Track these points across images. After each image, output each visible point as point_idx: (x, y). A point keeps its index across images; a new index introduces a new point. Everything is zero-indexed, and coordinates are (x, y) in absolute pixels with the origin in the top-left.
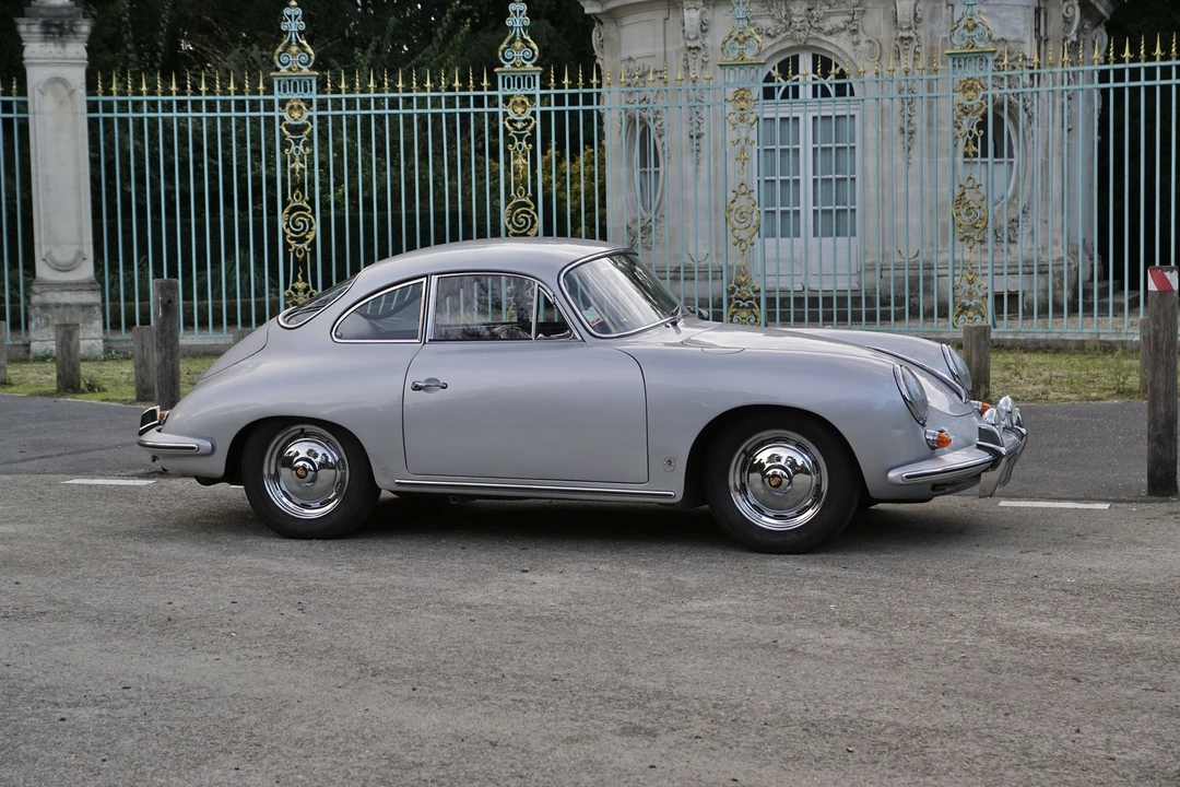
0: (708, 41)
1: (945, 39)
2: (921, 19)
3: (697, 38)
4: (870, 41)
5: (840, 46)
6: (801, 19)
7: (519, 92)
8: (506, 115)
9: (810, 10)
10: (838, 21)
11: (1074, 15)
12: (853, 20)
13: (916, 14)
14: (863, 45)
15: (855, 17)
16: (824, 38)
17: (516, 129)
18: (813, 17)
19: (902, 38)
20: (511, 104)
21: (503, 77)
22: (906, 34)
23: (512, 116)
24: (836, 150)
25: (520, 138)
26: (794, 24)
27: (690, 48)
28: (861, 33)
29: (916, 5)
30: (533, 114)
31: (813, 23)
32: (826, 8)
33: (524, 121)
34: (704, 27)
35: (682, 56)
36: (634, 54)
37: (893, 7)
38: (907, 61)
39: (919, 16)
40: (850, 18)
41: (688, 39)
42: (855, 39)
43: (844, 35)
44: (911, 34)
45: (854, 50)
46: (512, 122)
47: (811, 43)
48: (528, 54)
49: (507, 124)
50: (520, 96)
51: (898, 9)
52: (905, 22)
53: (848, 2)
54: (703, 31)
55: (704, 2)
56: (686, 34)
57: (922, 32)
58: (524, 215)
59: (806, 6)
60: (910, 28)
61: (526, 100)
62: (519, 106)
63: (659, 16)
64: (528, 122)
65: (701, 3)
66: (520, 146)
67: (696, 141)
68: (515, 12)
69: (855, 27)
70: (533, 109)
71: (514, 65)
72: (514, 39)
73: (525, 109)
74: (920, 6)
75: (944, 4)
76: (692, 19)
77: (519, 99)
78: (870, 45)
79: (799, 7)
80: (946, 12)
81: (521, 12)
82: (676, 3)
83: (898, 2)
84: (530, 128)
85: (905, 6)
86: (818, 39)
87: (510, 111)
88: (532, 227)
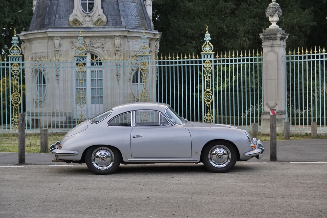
0: (61, 49)
1: (127, 51)
2: (121, 45)
3: (58, 48)
4: (107, 51)
5: (99, 51)
6: (88, 44)
7: (15, 62)
8: (11, 68)
9: (91, 41)
10: (98, 45)
11: (158, 45)
12: (103, 45)
13: (120, 44)
14: (106, 51)
15: (103, 44)
16: (94, 49)
17: (15, 73)
18: (91, 43)
19: (117, 50)
20: (13, 65)
21: (11, 58)
22: (118, 49)
23: (13, 69)
24: (98, 80)
25: (16, 75)
26: (86, 45)
27: (56, 51)
28: (105, 48)
29: (120, 41)
30: (20, 68)
31: (91, 45)
32: (95, 41)
33: (17, 71)
34: (60, 45)
35: (53, 53)
36: (37, 52)
37: (114, 42)
38: (118, 57)
39: (121, 44)
40: (102, 44)
41: (56, 48)
42: (103, 50)
43: (100, 49)
44: (119, 49)
45: (103, 53)
46: (13, 71)
47: (91, 50)
48: (18, 51)
49: (12, 71)
50: (16, 63)
51: (116, 42)
52: (117, 46)
53: (101, 40)
54: (60, 46)
55: (60, 38)
56: (55, 47)
57: (122, 49)
58: (17, 97)
59: (90, 40)
60: (119, 47)
61: (18, 64)
62: (15, 66)
63: (45, 41)
64: (18, 71)
65: (59, 38)
66: (16, 78)
67: (58, 77)
68: (14, 39)
69: (103, 47)
70: (20, 67)
71: (14, 54)
72: (14, 47)
73: (17, 67)
74: (121, 42)
75: (127, 41)
76: (57, 43)
77: (15, 64)
78: (107, 52)
79: (88, 41)
80: (127, 43)
81: (16, 39)
82: (51, 38)
83: (115, 40)
84: (19, 72)
85: (117, 41)
86: (93, 49)
87: (13, 68)
88: (19, 101)
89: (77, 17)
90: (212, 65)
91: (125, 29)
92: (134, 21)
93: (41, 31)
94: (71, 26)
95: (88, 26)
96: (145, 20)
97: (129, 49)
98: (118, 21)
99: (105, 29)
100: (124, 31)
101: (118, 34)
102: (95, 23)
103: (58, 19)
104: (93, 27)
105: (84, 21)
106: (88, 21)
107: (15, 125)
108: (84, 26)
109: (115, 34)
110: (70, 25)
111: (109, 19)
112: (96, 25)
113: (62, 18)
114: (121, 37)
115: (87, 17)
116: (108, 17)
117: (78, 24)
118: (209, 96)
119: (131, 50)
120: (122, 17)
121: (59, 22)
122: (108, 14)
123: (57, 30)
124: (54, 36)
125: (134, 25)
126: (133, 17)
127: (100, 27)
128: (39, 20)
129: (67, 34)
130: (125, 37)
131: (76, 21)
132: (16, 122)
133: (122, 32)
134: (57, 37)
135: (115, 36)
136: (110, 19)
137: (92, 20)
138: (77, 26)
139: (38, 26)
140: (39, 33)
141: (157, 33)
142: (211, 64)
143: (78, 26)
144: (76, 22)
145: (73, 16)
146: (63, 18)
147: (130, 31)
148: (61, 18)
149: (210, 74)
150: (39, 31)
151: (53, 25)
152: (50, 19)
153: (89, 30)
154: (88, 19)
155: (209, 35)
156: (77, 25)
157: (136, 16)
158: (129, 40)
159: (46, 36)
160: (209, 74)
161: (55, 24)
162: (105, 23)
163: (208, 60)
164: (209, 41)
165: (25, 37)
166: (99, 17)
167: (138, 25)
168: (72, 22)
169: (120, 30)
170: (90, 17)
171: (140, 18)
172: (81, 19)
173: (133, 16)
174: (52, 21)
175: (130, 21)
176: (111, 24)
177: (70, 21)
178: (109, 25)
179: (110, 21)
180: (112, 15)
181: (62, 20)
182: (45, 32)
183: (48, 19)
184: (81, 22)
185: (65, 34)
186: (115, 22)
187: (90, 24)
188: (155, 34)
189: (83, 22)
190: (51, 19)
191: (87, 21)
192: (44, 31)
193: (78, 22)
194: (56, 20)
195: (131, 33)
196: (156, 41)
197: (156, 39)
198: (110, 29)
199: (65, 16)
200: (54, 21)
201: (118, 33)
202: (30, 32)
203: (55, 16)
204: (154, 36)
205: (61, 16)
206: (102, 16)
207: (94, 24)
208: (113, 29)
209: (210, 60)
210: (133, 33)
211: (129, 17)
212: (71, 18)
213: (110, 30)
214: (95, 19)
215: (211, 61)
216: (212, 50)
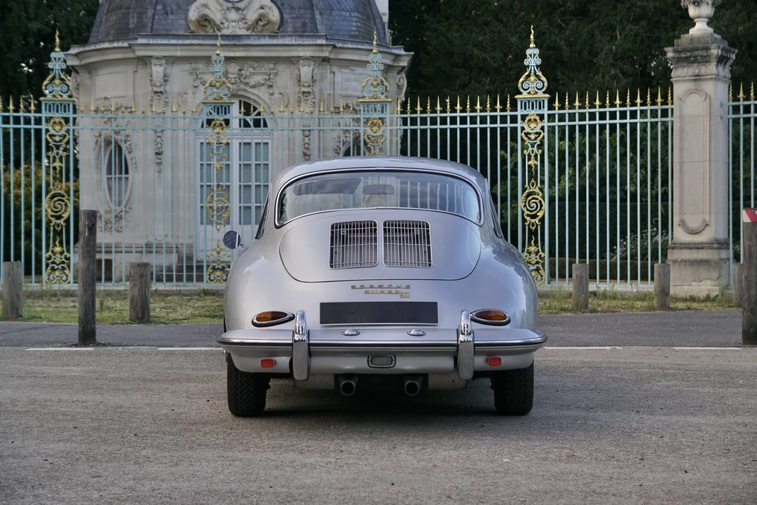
0: (168, 88)
1: (330, 94)
2: (315, 80)
3: (161, 85)
4: (281, 93)
5: (260, 96)
6: (235, 76)
7: (57, 115)
8: (47, 131)
9: (240, 70)
10: (259, 79)
11: (403, 84)
12: (270, 79)
13: (313, 77)
14: (276, 95)
15: (271, 77)
16: (249, 90)
17: (55, 141)
18: (242, 75)
19: (304, 92)
20: (51, 123)
21: (46, 104)
22: (306, 90)
23: (52, 132)
24: (256, 167)
25: (58, 147)
26: (229, 79)
27: (156, 92)
28: (275, 87)
29: (313, 71)
30: (68, 131)
31: (242, 79)
32: (251, 70)
33: (61, 136)
34: (166, 78)
35: (149, 98)
36: (108, 95)
37: (298, 72)
38: (307, 108)
39: (315, 78)
40: (267, 77)
41: (155, 85)
42: (271, 91)
43: (263, 88)
44: (310, 90)
45: (270, 99)
46: (51, 136)
47: (240, 93)
48: (65, 88)
49: (48, 138)
50: (58, 118)
51: (302, 72)
52: (306, 82)
53: (266, 66)
54: (165, 81)
55: (166, 61)
56: (153, 83)
57: (316, 89)
58: (59, 202)
59: (238, 68)
60: (309, 86)
61: (62, 121)
62: (57, 125)
63: (130, 69)
64: (65, 136)
65: (164, 62)
66: (58, 154)
67: (159, 157)
68: (55, 59)
69: (271, 84)
70: (68, 128)
71: (54, 96)
72: (54, 78)
73: (62, 127)
74: (315, 71)
75: (329, 72)
76: (157, 72)
77: (57, 120)
78: (282, 96)
79: (233, 68)
80: (330, 76)
81: (59, 59)
82: (144, 61)
83: (301, 68)
84: (65, 140)
85: (306, 71)
86: (245, 90)
87: (50, 128)
88: (65, 211)
89: (207, 10)
90: (543, 128)
91: (324, 42)
92: (345, 23)
93: (120, 44)
94: (192, 32)
95: (234, 34)
96: (372, 22)
97: (334, 90)
98: (308, 21)
99: (275, 42)
100: (321, 45)
101: (308, 53)
102: (252, 25)
103: (162, 15)
104: (248, 37)
105: (224, 21)
106: (235, 21)
107: (53, 269)
108: (225, 32)
109: (301, 54)
110: (190, 29)
111: (285, 16)
112: (255, 30)
113: (172, 13)
114: (314, 61)
115: (233, 10)
116: (283, 11)
117: (209, 27)
118: (535, 202)
119: (339, 93)
120: (318, 13)
121: (164, 22)
122: (282, 5)
123: (159, 42)
124: (151, 57)
125: (347, 33)
126: (343, 13)
127: (265, 36)
128: (114, 18)
129: (182, 50)
130: (326, 60)
131: (205, 21)
132: (58, 262)
133: (318, 48)
134: (158, 58)
135: (300, 57)
136: (288, 16)
137: (243, 19)
138: (206, 32)
139: (112, 32)
140: (114, 48)
141: (402, 52)
142: (542, 125)
143: (210, 32)
144: (206, 23)
145: (198, 8)
146: (174, 12)
147: (338, 46)
148: (169, 13)
149: (538, 150)
150: (115, 45)
151: (149, 29)
152: (140, 16)
153: (237, 43)
154: (233, 15)
155: (537, 51)
156: (207, 30)
157: (352, 11)
158: (335, 69)
159: (131, 55)
160: (535, 149)
161: (155, 27)
162: (277, 27)
163: (533, 113)
164: (537, 66)
165: (81, 60)
166: (262, 11)
167: (357, 33)
168: (197, 23)
169: (314, 43)
170: (240, 12)
171: (360, 15)
172: (217, 17)
173: (343, 10)
174: (146, 20)
175: (336, 23)
176: (290, 29)
177: (191, 21)
178: (287, 32)
179: (287, 22)
180: (293, 8)
181: (170, 16)
182: (130, 47)
183: (135, 15)
184: (218, 23)
185: (177, 50)
186: (300, 24)
187: (240, 28)
188: (397, 56)
189: (222, 23)
190: (144, 16)
191: (232, 21)
192: (126, 44)
193: (210, 22)
194: (157, 17)
195: (340, 51)
196: (398, 74)
197: (400, 69)
198: (287, 41)
199: (178, 9)
200: (150, 21)
201: (309, 51)
202: (93, 48)
203: (155, 9)
204: (394, 61)
205: (169, 8)
206: (270, 9)
207: (248, 29)
208: (295, 40)
209: (537, 115)
210: (344, 51)
211: (334, 13)
212: (193, 14)
213: (290, 43)
214: (252, 16)
215: (542, 117)
216: (544, 89)
